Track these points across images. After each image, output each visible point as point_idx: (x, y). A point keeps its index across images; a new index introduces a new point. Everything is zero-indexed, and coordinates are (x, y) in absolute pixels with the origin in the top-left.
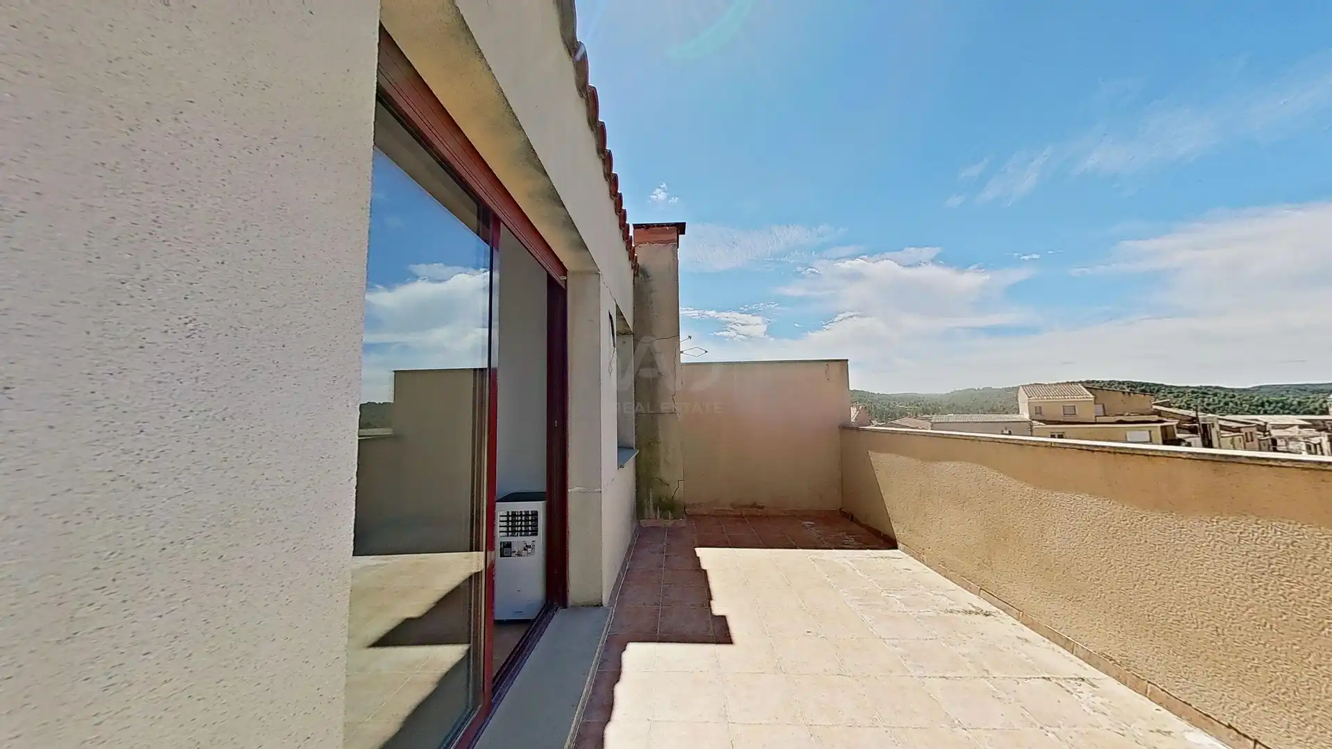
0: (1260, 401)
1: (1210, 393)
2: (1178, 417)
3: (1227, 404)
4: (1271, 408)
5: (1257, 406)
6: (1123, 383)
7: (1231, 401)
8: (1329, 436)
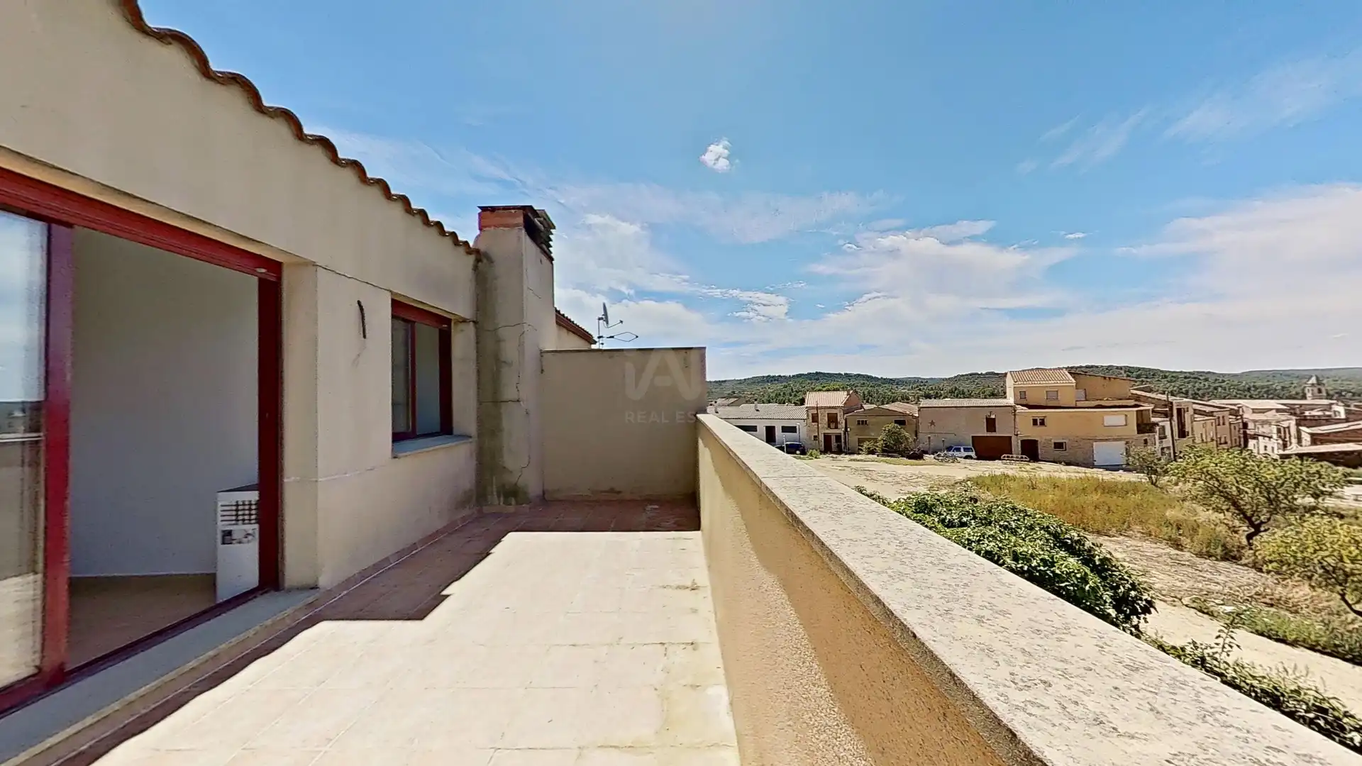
0: (1247, 386)
1: (1201, 378)
2: (1154, 401)
3: (1216, 388)
4: (1256, 393)
5: (1244, 391)
6: (1121, 368)
7: (1221, 386)
8: (1296, 420)
